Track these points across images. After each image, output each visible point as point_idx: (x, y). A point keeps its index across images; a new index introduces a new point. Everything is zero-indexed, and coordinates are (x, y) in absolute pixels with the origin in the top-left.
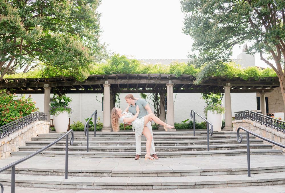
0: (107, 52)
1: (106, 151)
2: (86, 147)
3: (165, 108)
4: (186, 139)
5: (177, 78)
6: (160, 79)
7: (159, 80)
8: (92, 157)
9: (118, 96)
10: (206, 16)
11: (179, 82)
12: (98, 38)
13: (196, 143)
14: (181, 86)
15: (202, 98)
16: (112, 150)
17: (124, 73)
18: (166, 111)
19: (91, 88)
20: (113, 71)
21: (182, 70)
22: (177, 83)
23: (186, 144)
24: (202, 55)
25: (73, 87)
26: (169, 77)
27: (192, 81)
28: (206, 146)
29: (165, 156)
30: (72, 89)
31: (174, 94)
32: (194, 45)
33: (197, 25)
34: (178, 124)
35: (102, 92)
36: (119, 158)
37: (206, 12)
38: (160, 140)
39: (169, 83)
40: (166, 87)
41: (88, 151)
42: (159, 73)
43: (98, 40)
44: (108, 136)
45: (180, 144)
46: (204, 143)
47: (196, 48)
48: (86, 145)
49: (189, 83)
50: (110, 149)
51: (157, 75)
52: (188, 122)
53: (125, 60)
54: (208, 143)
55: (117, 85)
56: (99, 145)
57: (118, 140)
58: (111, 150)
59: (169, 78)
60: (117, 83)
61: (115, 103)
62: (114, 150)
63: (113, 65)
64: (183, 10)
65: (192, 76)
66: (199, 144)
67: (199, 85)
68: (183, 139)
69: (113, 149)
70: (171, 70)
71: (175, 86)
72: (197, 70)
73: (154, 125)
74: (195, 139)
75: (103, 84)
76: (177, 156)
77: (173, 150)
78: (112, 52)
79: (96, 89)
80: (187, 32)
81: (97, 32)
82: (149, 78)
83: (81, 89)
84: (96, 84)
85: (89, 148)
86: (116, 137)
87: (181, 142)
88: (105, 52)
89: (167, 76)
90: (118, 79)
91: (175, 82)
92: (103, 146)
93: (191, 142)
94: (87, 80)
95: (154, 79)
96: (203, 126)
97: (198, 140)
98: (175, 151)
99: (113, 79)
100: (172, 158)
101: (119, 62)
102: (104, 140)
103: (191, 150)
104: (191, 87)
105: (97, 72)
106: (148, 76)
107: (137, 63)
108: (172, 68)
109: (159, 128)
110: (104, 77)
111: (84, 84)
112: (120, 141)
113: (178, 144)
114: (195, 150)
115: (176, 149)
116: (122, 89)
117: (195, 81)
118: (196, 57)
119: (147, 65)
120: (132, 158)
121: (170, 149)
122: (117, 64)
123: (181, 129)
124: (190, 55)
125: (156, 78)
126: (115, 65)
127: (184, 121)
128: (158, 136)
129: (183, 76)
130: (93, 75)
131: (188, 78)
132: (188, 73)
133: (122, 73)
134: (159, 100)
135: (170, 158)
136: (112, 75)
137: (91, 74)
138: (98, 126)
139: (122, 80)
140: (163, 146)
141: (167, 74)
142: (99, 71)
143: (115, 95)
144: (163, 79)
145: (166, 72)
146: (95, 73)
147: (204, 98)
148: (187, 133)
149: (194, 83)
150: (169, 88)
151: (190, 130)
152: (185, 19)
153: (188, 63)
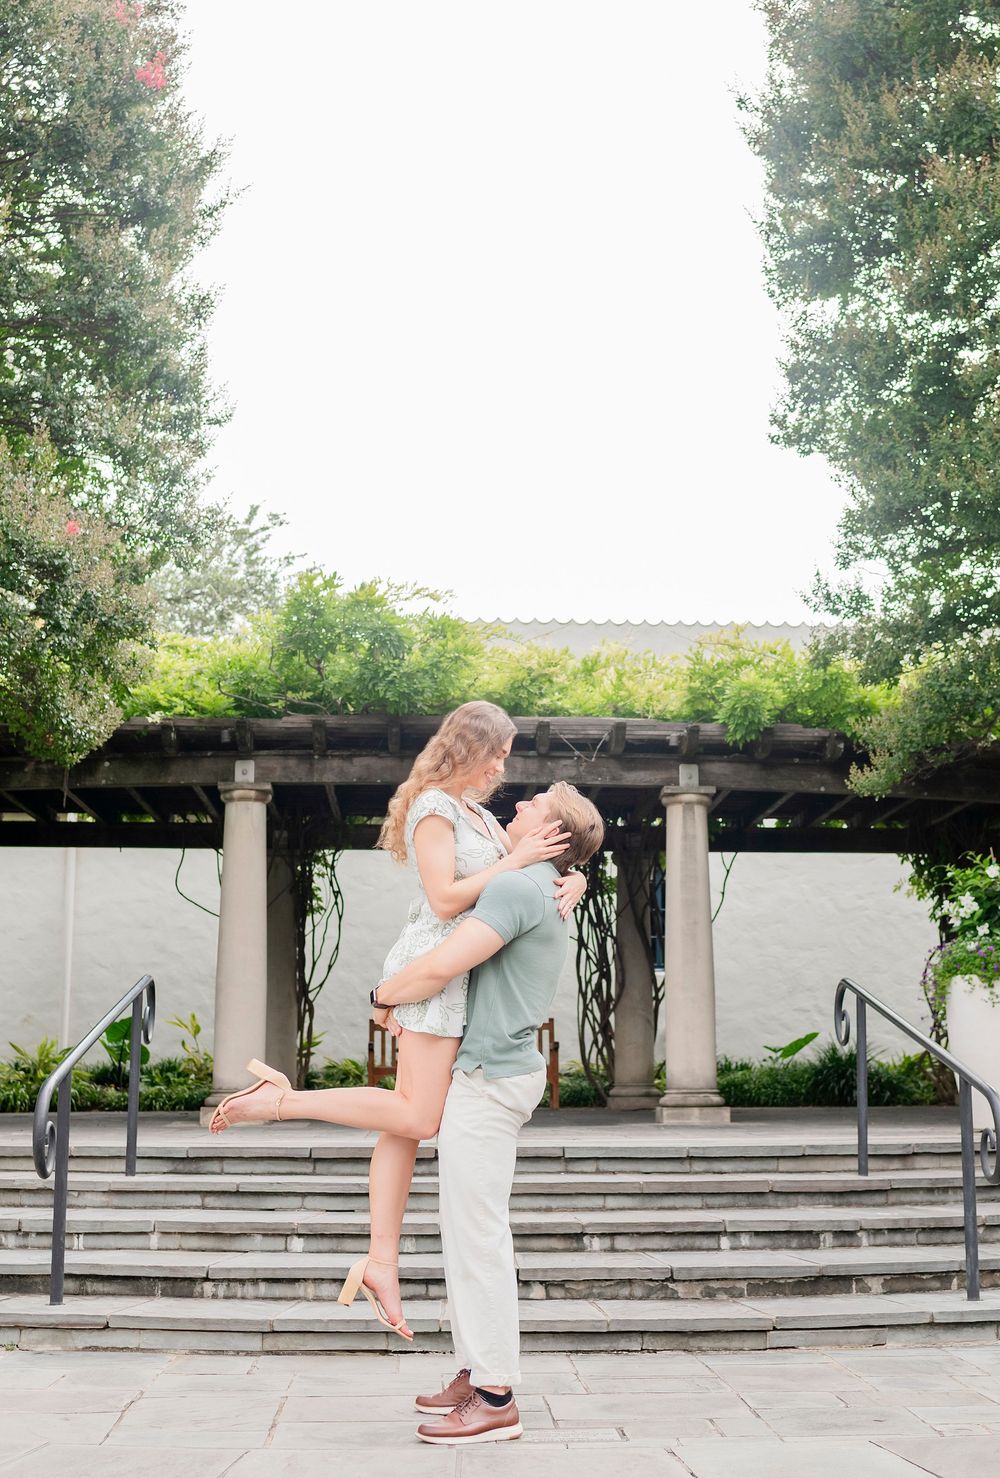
0: (267, 566)
1: (201, 1296)
3: (655, 953)
4: (801, 1198)
5: (735, 749)
6: (617, 758)
7: (613, 766)
8: (86, 1349)
9: (326, 865)
10: (943, 327)
11: (747, 779)
12: (186, 464)
13: (877, 1231)
14: (762, 802)
15: (907, 886)
16: (249, 1290)
17: (366, 711)
18: (659, 974)
19: (143, 813)
20: (290, 695)
21: (776, 696)
22: (733, 786)
23: (807, 1237)
24: (911, 597)
25: (11, 799)
26: (680, 738)
27: (840, 768)
28: (952, 1255)
29: (649, 1342)
30: (8, 817)
31: (715, 857)
32: (855, 522)
33: (872, 384)
34: (744, 1067)
35: (212, 837)
36: (293, 1353)
37: (931, 299)
38: (611, 1202)
39: (683, 781)
40: (662, 812)
41: (56, 1299)
42: (616, 712)
43: (189, 474)
44: (228, 1166)
45: (761, 1241)
46: (935, 1232)
47: (868, 542)
48: (48, 1241)
49: (819, 783)
50: (229, 1280)
51: (602, 725)
52: (809, 1056)
53: (378, 616)
54: (968, 1232)
55: (320, 789)
56: (154, 1240)
57: (296, 1201)
58: (239, 1290)
59: (684, 749)
60: (316, 779)
61: (309, 919)
62: (263, 1288)
63: (294, 654)
64: (781, 286)
65: (842, 737)
66: (898, 1238)
67: (888, 802)
68: (781, 1200)
69: (255, 1281)
70: (696, 697)
71: (720, 805)
72: (876, 693)
73: (577, 1076)
74: (865, 1199)
75: (221, 786)
76: (736, 1342)
77: (711, 1286)
78: (299, 569)
79: (178, 819)
80: (806, 435)
81: (183, 423)
82: (543, 750)
83: (72, 817)
84: (170, 780)
85: (67, 1270)
86: (291, 1174)
87: (765, 1224)
88: (256, 568)
89: (669, 733)
90: (325, 751)
91: (725, 775)
92: (183, 1250)
93: (840, 1221)
94: (106, 757)
95: (579, 757)
96: (912, 1085)
97: (893, 1204)
98: (725, 1297)
99: (291, 752)
100: (702, 1358)
101: (338, 631)
102: (194, 1204)
103: (841, 1292)
104: (834, 810)
105: (182, 698)
106: (536, 735)
107: (459, 641)
108: (702, 683)
109: (612, 1092)
110: (226, 737)
111: (88, 783)
112: (315, 1210)
113: (743, 1236)
114: (869, 1285)
115: (731, 1279)
116: (361, 822)
117: (862, 771)
118: (866, 608)
119: (530, 658)
120: (395, 1352)
121: (684, 1281)
122: (323, 644)
123: (762, 1102)
124: (825, 592)
125: (594, 745)
126: (305, 653)
127: (785, 1044)
128: (597, 1169)
129: (779, 734)
130: (150, 720)
131: (811, 753)
132: (814, 716)
133: (352, 709)
134: (610, 898)
135: (683, 1353)
136: (285, 719)
137: (140, 715)
138: (188, 1075)
139: (356, 756)
140: (636, 1250)
141: (668, 723)
142: (196, 693)
143: (310, 859)
144: (642, 756)
145: (660, 707)
146: (165, 709)
147: (916, 887)
148: (812, 1147)
149: (852, 783)
150: (684, 817)
151: (827, 1108)
152: (794, 345)
153: (816, 648)
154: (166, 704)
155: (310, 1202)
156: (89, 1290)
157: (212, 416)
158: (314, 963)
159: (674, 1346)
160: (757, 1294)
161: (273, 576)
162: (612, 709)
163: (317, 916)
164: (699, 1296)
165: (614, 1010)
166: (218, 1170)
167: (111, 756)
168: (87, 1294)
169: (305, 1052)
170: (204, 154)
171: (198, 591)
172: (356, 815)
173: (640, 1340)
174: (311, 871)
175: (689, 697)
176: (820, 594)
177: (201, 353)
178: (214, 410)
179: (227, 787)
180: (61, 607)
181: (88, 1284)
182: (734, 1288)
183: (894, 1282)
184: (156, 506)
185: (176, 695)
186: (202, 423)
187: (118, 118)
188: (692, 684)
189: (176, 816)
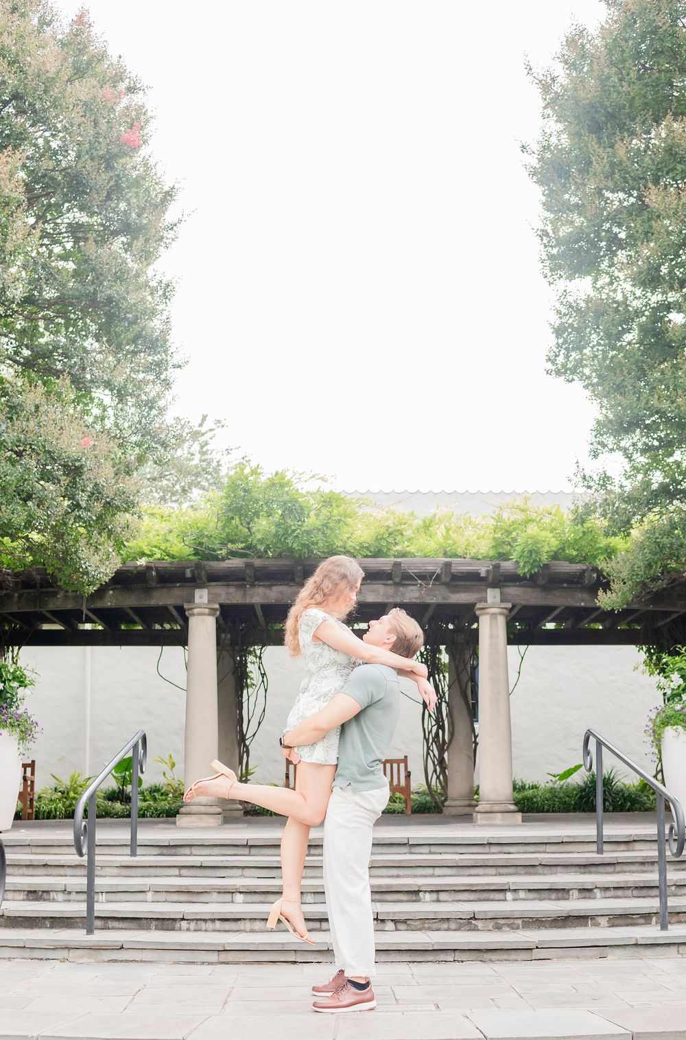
0: (214, 455)
1: (180, 929)
2: (77, 908)
3: (473, 712)
4: (559, 869)
5: (524, 578)
6: (447, 585)
7: (443, 589)
8: (109, 961)
9: (256, 656)
10: (656, 298)
11: (532, 597)
12: (159, 396)
13: (607, 889)
14: (544, 612)
15: (642, 667)
16: (210, 925)
17: (280, 556)
18: (476, 726)
19: (134, 623)
20: (230, 545)
21: (551, 543)
22: (523, 603)
23: (561, 892)
24: (640, 477)
25: (48, 615)
26: (488, 571)
27: (593, 590)
28: (652, 904)
29: (458, 956)
30: (46, 627)
31: (513, 649)
32: (602, 428)
33: (613, 338)
34: (534, 787)
35: (181, 639)
36: (237, 963)
37: (650, 279)
38: (438, 871)
39: (489, 600)
40: (476, 619)
41: (90, 931)
42: (445, 554)
43: (161, 403)
44: (195, 851)
45: (532, 895)
46: (643, 889)
47: (610, 441)
48: (84, 897)
49: (579, 600)
50: (197, 920)
51: (435, 564)
52: (576, 780)
53: (287, 493)
54: (660, 889)
55: (251, 607)
56: (150, 896)
57: (239, 872)
58: (203, 925)
59: (490, 578)
60: (248, 601)
61: (245, 691)
62: (218, 925)
63: (232, 518)
64: (551, 270)
65: (595, 569)
66: (620, 893)
67: (626, 613)
68: (546, 870)
69: (213, 920)
70: (498, 544)
71: (515, 614)
72: (617, 542)
73: (424, 793)
74: (601, 869)
75: (186, 606)
76: (513, 956)
77: (499, 922)
78: (236, 457)
79: (158, 627)
80: (570, 369)
81: (158, 367)
82: (397, 580)
83: (88, 626)
84: (153, 602)
85: (96, 914)
86: (235, 855)
87: (535, 885)
88: (206, 457)
89: (479, 568)
90: (254, 583)
91: (518, 595)
92: (168, 902)
93: (582, 883)
94: (110, 588)
95: (421, 584)
96: (645, 798)
97: (619, 872)
98: (508, 929)
99: (231, 583)
100: (491, 965)
101: (261, 503)
102: (174, 874)
103: (581, 926)
104: (592, 617)
105: (159, 549)
106: (392, 570)
107: (341, 509)
108: (502, 534)
109: (446, 804)
110: (188, 574)
111: (99, 605)
112: (250, 877)
113: (520, 891)
114: (600, 921)
115: (511, 918)
116: (279, 628)
117: (606, 594)
118: (610, 484)
119: (387, 520)
120: (300, 962)
121: (482, 919)
122: (251, 512)
123: (545, 810)
124: (582, 475)
125: (431, 577)
126: (240, 518)
127: (561, 772)
128: (430, 851)
129: (555, 568)
130: (139, 563)
131: (575, 580)
132: (577, 555)
133: (271, 555)
134: (444, 677)
135: (480, 962)
136: (227, 561)
137: (132, 560)
138: (167, 795)
139: (274, 585)
140: (453, 901)
141: (479, 561)
142: (168, 545)
143: (245, 652)
144: (462, 583)
145: (475, 551)
146: (148, 556)
147: (648, 667)
148: (568, 836)
149: (599, 601)
150: (491, 624)
151: (588, 813)
152: (559, 312)
153: (576, 512)
154: (149, 553)
155: (247, 872)
156: (110, 927)
157: (176, 363)
158: (249, 721)
159: (474, 958)
160: (528, 928)
161: (218, 462)
162: (443, 552)
163: (250, 690)
164: (492, 929)
165: (447, 750)
166: (189, 853)
167: (114, 586)
168: (109, 929)
169: (244, 779)
170: (166, 188)
171: (167, 473)
172: (275, 623)
173: (453, 955)
174: (246, 660)
175: (493, 544)
176: (579, 476)
177: (167, 321)
178: (176, 360)
179: (190, 607)
180: (80, 493)
181: (109, 922)
182: (513, 923)
183: (615, 920)
184: (140, 424)
185: (155, 547)
186: (169, 368)
187: (109, 167)
188: (496, 536)
189: (156, 625)
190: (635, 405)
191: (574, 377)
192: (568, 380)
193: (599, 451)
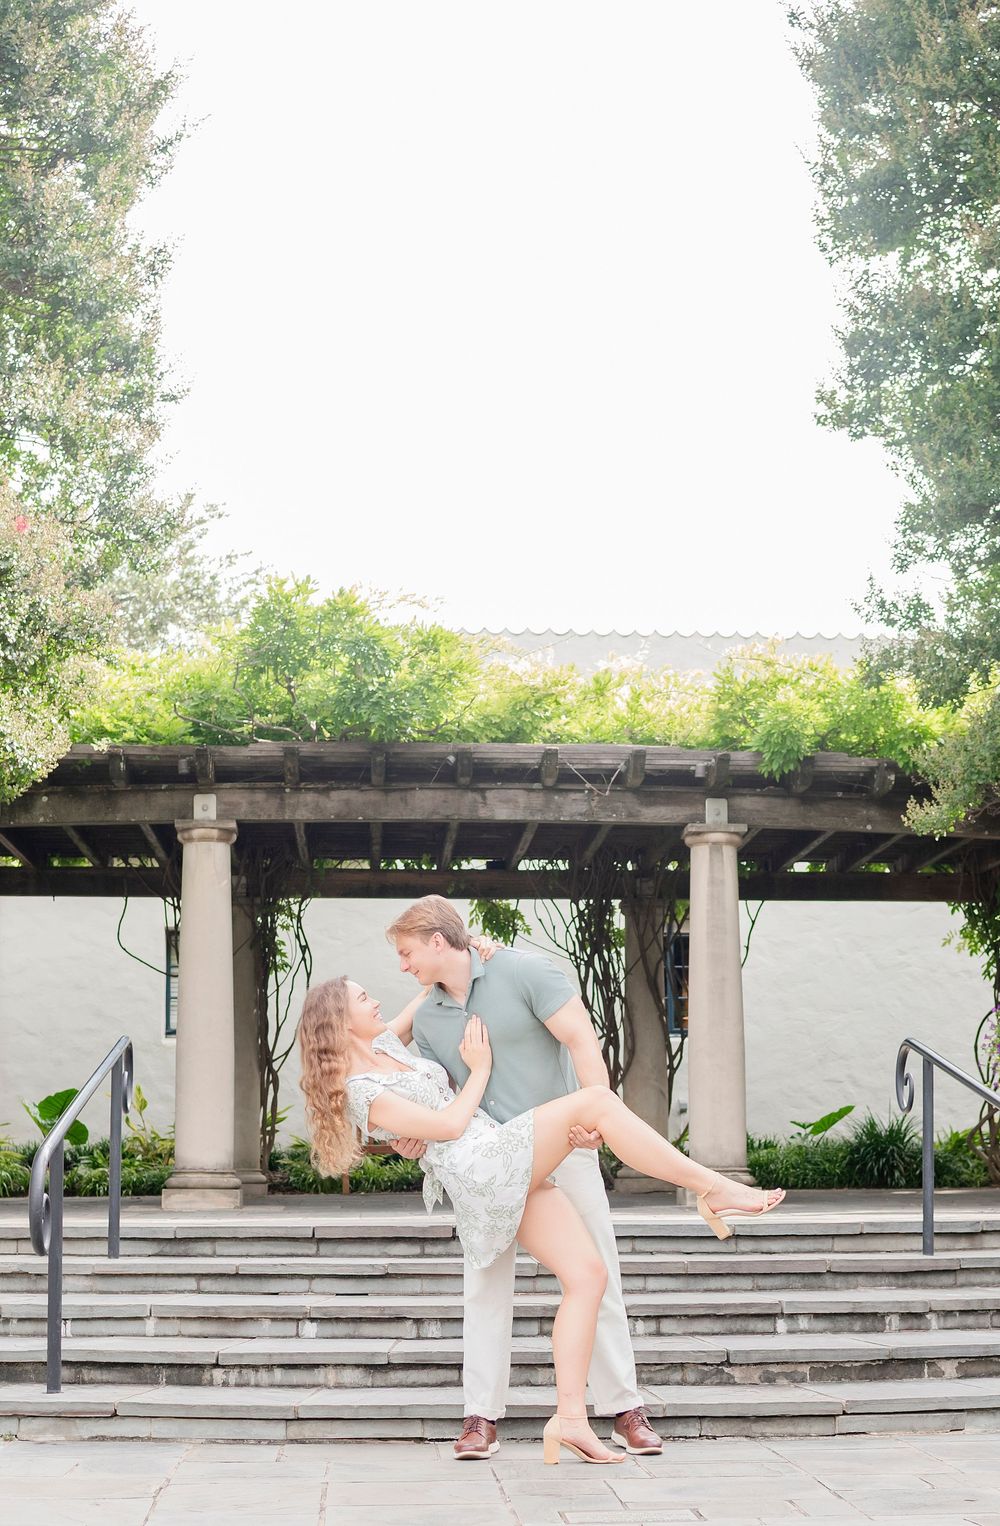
0: (205, 567)
1: (211, 1383)
2: (35, 1347)
3: (676, 1018)
4: (860, 1279)
5: (771, 781)
6: (635, 791)
7: (630, 798)
8: (92, 1439)
9: (291, 915)
11: (784, 815)
12: (141, 450)
13: (949, 1313)
14: (795, 842)
15: (958, 939)
16: (264, 1376)
17: (344, 737)
18: (675, 1040)
19: (79, 855)
20: (257, 717)
21: (815, 719)
22: (768, 824)
23: (871, 1319)
26: (707, 768)
27: (893, 803)
29: (708, 1428)
31: (742, 903)
32: (916, 519)
34: (768, 1145)
35: (167, 883)
36: (319, 1441)
38: (652, 1283)
39: (709, 819)
40: (683, 855)
41: (54, 1386)
42: (633, 739)
43: (146, 462)
44: (220, 1248)
45: (821, 1324)
47: (930, 542)
48: (44, 1328)
49: (866, 820)
50: (241, 1366)
51: (617, 753)
52: (843, 1132)
53: (360, 627)
55: (286, 829)
56: (150, 1326)
57: (303, 1284)
58: (251, 1376)
59: (712, 782)
60: (287, 817)
61: (272, 977)
62: (278, 1375)
63: (262, 671)
65: (892, 767)
66: (970, 1320)
68: (839, 1281)
69: (270, 1367)
70: (723, 720)
71: (749, 843)
74: (931, 1280)
75: (178, 824)
76: (803, 1427)
77: (770, 1370)
78: (244, 567)
79: (117, 863)
80: (858, 415)
81: (133, 399)
82: (550, 782)
84: (119, 818)
85: (64, 1357)
86: (292, 1256)
87: (825, 1306)
88: (193, 568)
89: (694, 762)
90: (298, 784)
91: (758, 811)
92: (183, 1336)
93: (908, 1302)
94: (44, 791)
95: (591, 790)
96: (960, 1164)
97: (962, 1286)
98: (785, 1382)
99: (258, 785)
100: (766, 1444)
101: (312, 644)
102: (189, 1287)
103: (912, 1376)
104: (877, 851)
105: (131, 722)
106: (541, 765)
107: (454, 657)
108: (732, 704)
109: (620, 1173)
110: (183, 768)
111: (23, 820)
112: (324, 1294)
113: (801, 1318)
114: (943, 1368)
115: (792, 1363)
116: (330, 866)
117: (921, 806)
118: (925, 618)
119: (533, 676)
120: (430, 1440)
121: (741, 1365)
122: (294, 659)
124: (879, 600)
125: (609, 777)
126: (275, 670)
127: (816, 1119)
128: (633, 1249)
129: (820, 764)
130: (96, 748)
131: (856, 785)
132: (860, 743)
133: (328, 735)
134: (618, 953)
135: (745, 1439)
136: (251, 746)
137: (83, 742)
138: (133, 1156)
139: (333, 789)
140: (684, 1334)
141: (691, 751)
142: (147, 716)
143: (273, 909)
144: (662, 789)
145: (684, 732)
146: (112, 735)
147: (968, 940)
148: (871, 1224)
149: (909, 819)
150: (711, 860)
151: (864, 1190)
153: (867, 665)
154: (114, 730)
155: (317, 1284)
156: (86, 1378)
157: (167, 391)
158: (279, 1029)
159: (734, 1432)
160: (821, 1379)
161: (213, 578)
162: (629, 735)
163: (281, 974)
164: (758, 1381)
166: (210, 1252)
167: (50, 789)
168: (84, 1383)
169: (269, 1128)
171: (124, 597)
172: (325, 858)
173: (698, 1425)
174: (273, 921)
175: (718, 721)
176: (873, 602)
177: (153, 318)
178: (165, 387)
179: (185, 826)
180: (8, 617)
181: (85, 1371)
182: (795, 1372)
183: (969, 1366)
184: (108, 498)
185: (124, 719)
186: (155, 400)
188: (722, 706)
189: (115, 859)
190: (987, 475)
191: (867, 430)
192: (855, 435)
193: (909, 559)
